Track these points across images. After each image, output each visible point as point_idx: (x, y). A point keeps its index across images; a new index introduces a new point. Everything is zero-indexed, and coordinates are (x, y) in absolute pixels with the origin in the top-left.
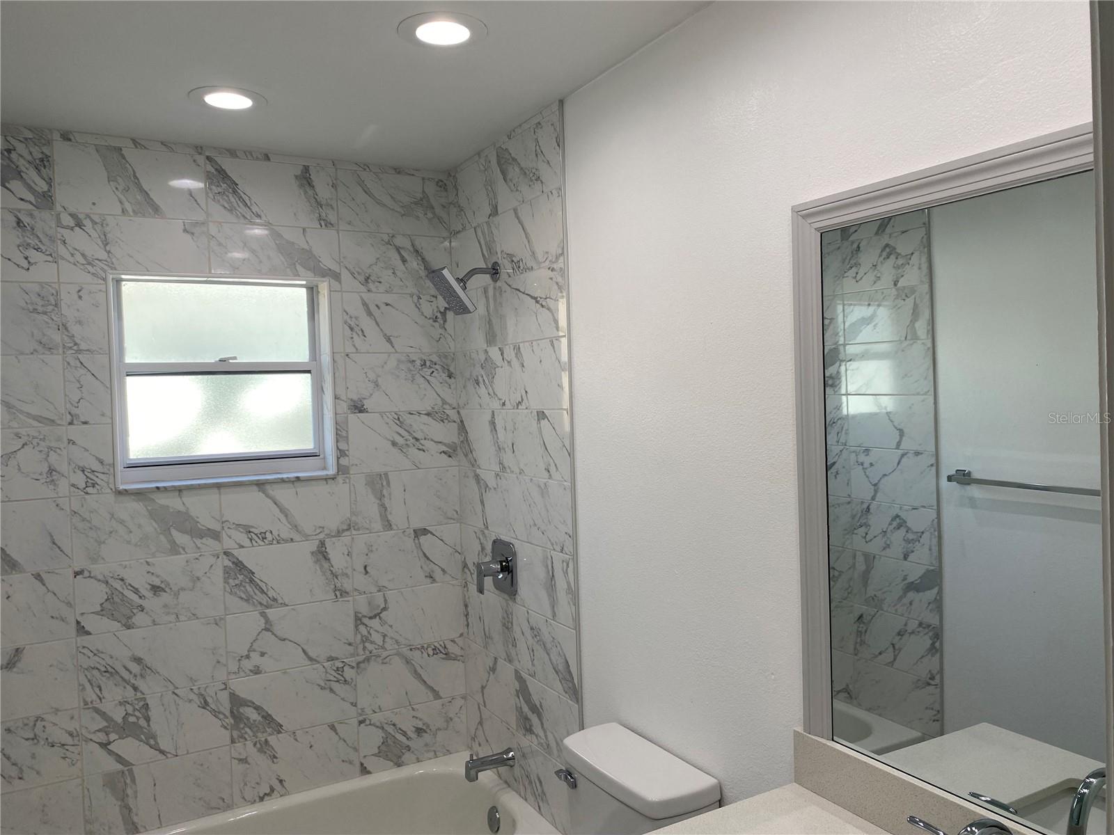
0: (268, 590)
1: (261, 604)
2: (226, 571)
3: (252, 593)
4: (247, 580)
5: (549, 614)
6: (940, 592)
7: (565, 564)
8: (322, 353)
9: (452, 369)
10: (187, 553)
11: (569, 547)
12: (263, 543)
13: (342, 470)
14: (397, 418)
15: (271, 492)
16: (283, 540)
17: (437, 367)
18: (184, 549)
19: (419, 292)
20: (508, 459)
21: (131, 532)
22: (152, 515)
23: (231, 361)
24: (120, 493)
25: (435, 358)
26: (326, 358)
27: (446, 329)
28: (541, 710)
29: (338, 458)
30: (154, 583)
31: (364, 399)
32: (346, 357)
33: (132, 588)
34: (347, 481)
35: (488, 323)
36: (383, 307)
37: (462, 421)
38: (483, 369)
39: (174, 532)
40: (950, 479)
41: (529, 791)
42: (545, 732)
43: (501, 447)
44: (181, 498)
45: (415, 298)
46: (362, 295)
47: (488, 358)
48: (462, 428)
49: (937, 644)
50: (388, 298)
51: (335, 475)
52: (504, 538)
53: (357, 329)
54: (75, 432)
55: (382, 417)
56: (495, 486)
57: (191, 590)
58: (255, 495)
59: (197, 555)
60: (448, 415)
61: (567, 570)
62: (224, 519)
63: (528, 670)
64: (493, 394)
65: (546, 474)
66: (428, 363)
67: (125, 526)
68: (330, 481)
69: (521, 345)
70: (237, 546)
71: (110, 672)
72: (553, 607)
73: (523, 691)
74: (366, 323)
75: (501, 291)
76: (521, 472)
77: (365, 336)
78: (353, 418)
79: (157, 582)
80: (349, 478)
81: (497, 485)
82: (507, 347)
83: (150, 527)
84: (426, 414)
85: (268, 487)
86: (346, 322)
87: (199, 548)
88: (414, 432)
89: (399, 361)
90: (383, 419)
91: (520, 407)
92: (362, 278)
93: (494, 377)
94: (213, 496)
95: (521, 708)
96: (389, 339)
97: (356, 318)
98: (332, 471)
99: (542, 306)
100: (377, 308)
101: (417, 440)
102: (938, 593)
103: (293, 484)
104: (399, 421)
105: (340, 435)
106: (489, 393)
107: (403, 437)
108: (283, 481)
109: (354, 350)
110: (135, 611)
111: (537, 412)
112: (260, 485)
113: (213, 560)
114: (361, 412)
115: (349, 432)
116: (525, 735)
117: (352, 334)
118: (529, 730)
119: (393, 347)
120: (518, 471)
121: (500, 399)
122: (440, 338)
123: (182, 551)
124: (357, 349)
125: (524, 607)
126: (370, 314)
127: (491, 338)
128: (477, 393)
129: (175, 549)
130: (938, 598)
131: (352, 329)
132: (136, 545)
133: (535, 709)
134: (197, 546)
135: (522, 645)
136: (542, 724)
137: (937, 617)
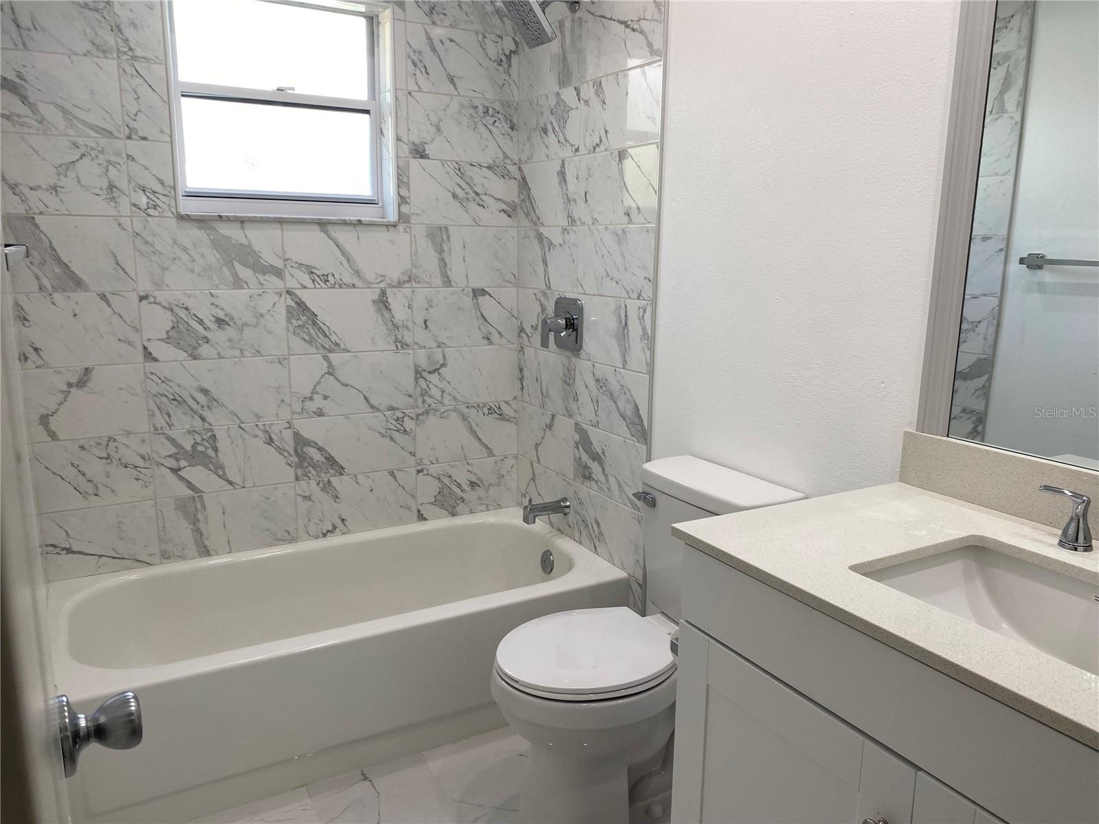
0: (330, 334)
1: (324, 348)
2: (289, 310)
3: (315, 336)
4: (310, 322)
5: (619, 364)
6: (990, 380)
7: (641, 310)
8: (381, 92)
9: (515, 121)
10: (249, 288)
11: (648, 292)
12: (325, 286)
13: (403, 218)
14: (457, 168)
15: (333, 234)
16: (345, 285)
17: (499, 116)
18: (247, 284)
19: (485, 30)
20: (579, 211)
21: (194, 261)
22: (216, 245)
23: (288, 91)
24: (182, 218)
25: (498, 106)
26: (388, 97)
27: (510, 75)
28: (602, 456)
29: (399, 205)
30: (219, 316)
31: (426, 143)
32: (409, 97)
33: (196, 319)
34: (408, 230)
35: (563, 62)
36: (447, 43)
37: (524, 179)
38: (552, 114)
39: (238, 266)
40: (1022, 261)
41: (584, 533)
42: (606, 476)
43: (571, 198)
44: (243, 229)
45: (480, 37)
46: (427, 27)
47: (560, 102)
48: (524, 184)
49: (980, 429)
50: (453, 33)
51: (395, 222)
52: (569, 295)
53: (420, 65)
54: (133, 147)
55: (443, 165)
56: (562, 242)
57: (255, 327)
58: (317, 235)
59: (260, 291)
60: (508, 170)
61: (643, 316)
62: (286, 257)
63: (591, 421)
64: (564, 142)
65: (626, 219)
66: (491, 111)
67: (188, 254)
68: (391, 229)
69: (603, 81)
70: (300, 287)
71: (178, 400)
72: (624, 355)
73: (584, 441)
74: (430, 58)
75: (581, 22)
76: (595, 221)
77: (428, 74)
78: (415, 164)
79: (221, 315)
80: (410, 228)
81: (564, 241)
82: (585, 85)
83: (213, 257)
84: (487, 167)
85: (330, 228)
86: (409, 57)
87: (262, 284)
88: (475, 185)
89: (462, 105)
90: (444, 167)
91: (597, 150)
92: (426, 8)
93: (566, 122)
94: (274, 232)
95: (580, 458)
96: (453, 80)
97: (420, 52)
98: (392, 217)
99: (634, 30)
100: (441, 44)
101: (477, 194)
102: (987, 380)
103: (355, 227)
104: (460, 172)
105: (402, 180)
106: (559, 141)
107: (463, 190)
108: (345, 223)
109: (417, 89)
110: (200, 342)
111: (619, 152)
112: (322, 224)
113: (276, 298)
114: (422, 157)
115: (411, 178)
116: (583, 483)
117: (415, 70)
118: (588, 477)
119: (456, 89)
120: (590, 221)
121: (572, 146)
122: (504, 84)
123: (246, 287)
124: (419, 87)
125: (590, 360)
126: (434, 49)
127: (565, 78)
128: (544, 143)
129: (238, 283)
130: (986, 385)
131: (415, 64)
132: (199, 275)
133: (596, 457)
134: (260, 282)
135: (584, 396)
136: (604, 470)
137: (983, 403)
